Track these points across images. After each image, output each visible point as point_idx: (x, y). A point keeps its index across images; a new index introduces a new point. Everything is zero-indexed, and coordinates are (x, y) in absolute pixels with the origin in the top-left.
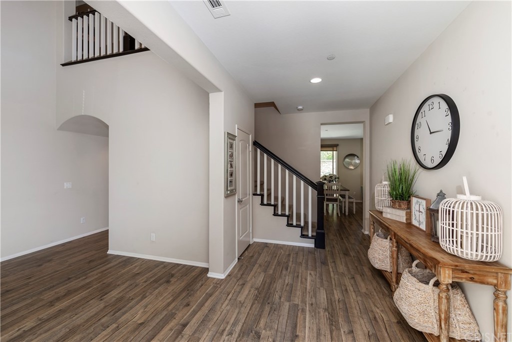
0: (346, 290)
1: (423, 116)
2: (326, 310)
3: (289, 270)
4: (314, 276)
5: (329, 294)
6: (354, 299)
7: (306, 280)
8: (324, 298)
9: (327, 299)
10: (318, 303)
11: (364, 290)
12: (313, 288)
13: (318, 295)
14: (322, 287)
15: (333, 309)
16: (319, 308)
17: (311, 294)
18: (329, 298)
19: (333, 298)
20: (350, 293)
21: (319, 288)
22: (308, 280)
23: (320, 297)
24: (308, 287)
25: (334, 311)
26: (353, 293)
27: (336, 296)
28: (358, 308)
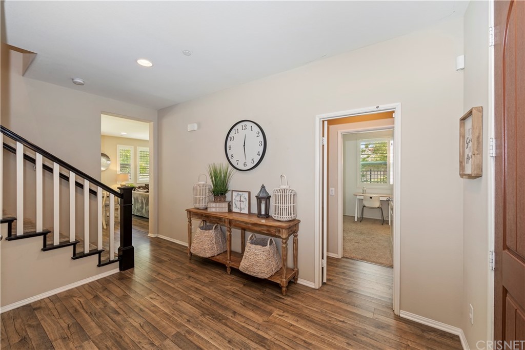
0: (196, 288)
1: (236, 132)
2: (203, 314)
3: (121, 312)
4: (157, 298)
5: (190, 301)
6: (209, 291)
7: (154, 306)
8: (190, 308)
9: (194, 307)
10: (191, 315)
11: (207, 281)
12: (171, 308)
13: (182, 309)
14: (177, 301)
15: (207, 310)
16: (197, 318)
17: (177, 314)
18: (195, 304)
19: (196, 302)
20: (202, 289)
21: (177, 304)
22: (157, 305)
23: (187, 310)
24: (167, 311)
25: (209, 310)
26: (204, 287)
27: (197, 299)
28: (219, 295)
